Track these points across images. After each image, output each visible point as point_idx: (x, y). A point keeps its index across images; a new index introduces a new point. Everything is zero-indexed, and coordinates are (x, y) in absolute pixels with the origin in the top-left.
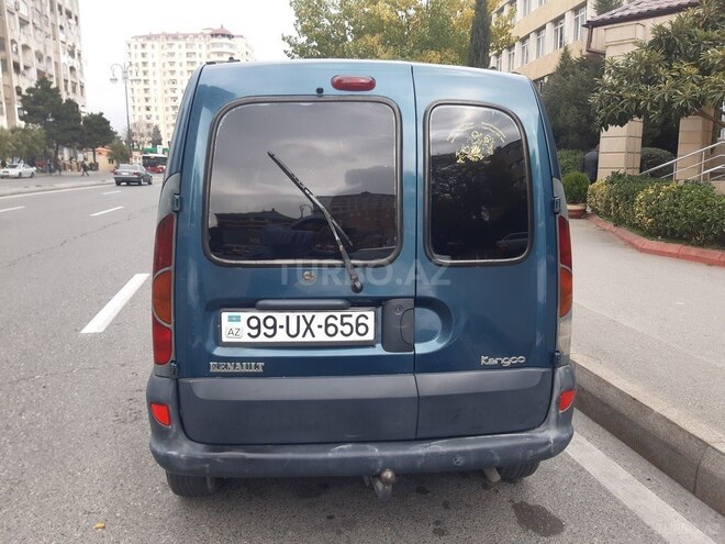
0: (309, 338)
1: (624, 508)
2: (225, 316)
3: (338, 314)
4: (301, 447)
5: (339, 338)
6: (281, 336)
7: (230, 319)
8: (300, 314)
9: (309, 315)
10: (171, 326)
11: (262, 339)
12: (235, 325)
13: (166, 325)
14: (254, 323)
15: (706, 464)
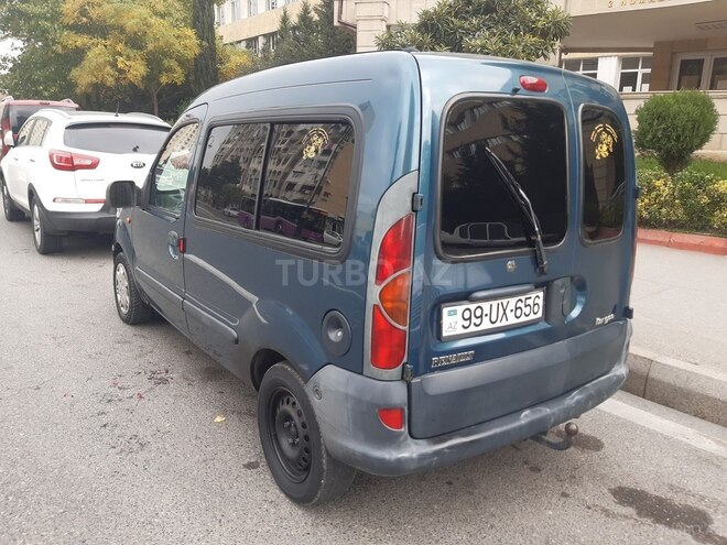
0: (504, 323)
1: (618, 418)
2: (445, 311)
3: (523, 298)
4: (496, 421)
5: (523, 319)
6: (486, 325)
7: (450, 314)
8: (499, 301)
9: (505, 301)
10: (406, 328)
11: (473, 329)
12: (453, 318)
13: (401, 327)
14: (467, 315)
15: (653, 375)
